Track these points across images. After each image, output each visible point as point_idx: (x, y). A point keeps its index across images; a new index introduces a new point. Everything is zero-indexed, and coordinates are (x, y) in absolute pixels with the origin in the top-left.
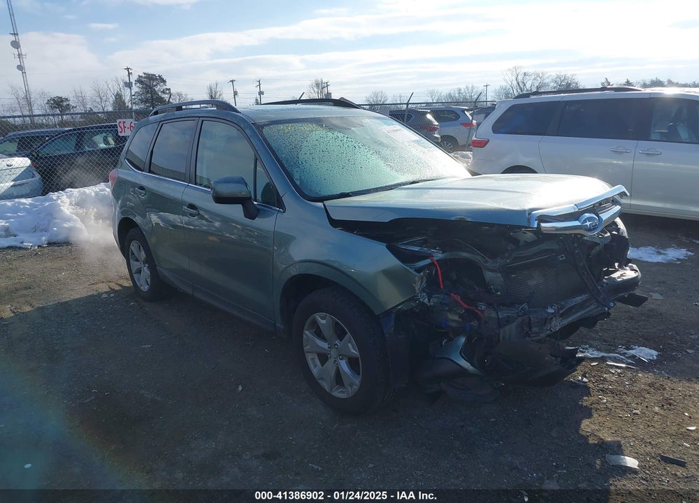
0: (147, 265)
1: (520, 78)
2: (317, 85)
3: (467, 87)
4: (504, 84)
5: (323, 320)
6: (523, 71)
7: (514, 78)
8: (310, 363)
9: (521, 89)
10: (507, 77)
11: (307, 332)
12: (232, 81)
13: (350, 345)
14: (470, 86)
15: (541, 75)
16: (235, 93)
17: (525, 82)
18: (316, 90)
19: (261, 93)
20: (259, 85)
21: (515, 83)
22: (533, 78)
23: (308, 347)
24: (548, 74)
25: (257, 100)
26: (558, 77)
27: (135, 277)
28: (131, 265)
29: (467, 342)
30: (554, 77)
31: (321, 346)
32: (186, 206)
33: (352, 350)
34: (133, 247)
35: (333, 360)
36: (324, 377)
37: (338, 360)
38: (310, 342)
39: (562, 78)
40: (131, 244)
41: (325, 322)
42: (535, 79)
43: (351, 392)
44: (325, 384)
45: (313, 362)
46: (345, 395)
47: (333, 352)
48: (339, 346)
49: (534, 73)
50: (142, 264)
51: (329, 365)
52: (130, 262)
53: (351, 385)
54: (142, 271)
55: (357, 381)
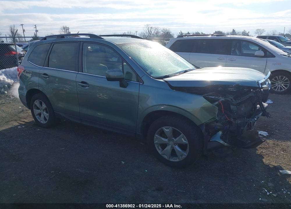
0: (45, 111)
1: (149, 29)
2: (64, 28)
3: (128, 32)
4: (143, 31)
5: (167, 130)
6: (150, 26)
7: (147, 29)
8: (157, 149)
9: (150, 34)
10: (144, 29)
11: (156, 135)
12: (22, 25)
13: (183, 139)
14: (129, 32)
15: (157, 28)
16: (24, 31)
18: (63, 31)
19: (37, 31)
20: (36, 27)
21: (147, 31)
22: (154, 29)
23: (157, 141)
24: (160, 28)
25: (35, 34)
26: (164, 29)
27: (37, 117)
28: (34, 111)
29: (223, 134)
30: (162, 29)
31: (165, 140)
32: (79, 82)
33: (184, 141)
34: (37, 103)
35: (170, 146)
36: (166, 153)
37: (174, 146)
38: (158, 139)
39: (165, 30)
40: (35, 101)
41: (168, 130)
42: (155, 30)
43: (181, 158)
44: (166, 157)
45: (158, 148)
46: (177, 160)
47: (171, 143)
48: (175, 140)
49: (155, 28)
50: (42, 111)
51: (168, 148)
52: (33, 110)
53: (182, 156)
54: (42, 114)
55: (185, 154)
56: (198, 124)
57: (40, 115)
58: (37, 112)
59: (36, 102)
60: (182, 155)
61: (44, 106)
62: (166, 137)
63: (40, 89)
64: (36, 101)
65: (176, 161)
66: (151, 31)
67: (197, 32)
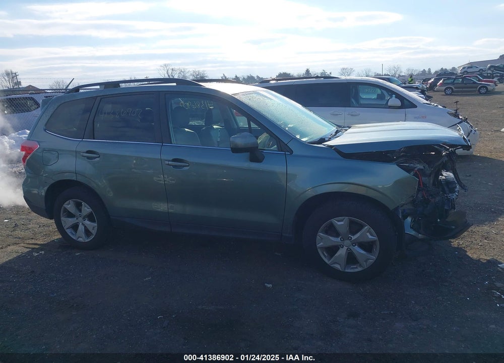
1: (170, 72)
5: (340, 223)
6: (171, 68)
7: (166, 73)
8: (322, 256)
10: (161, 72)
11: (321, 234)
13: (368, 234)
15: (183, 70)
17: (173, 75)
22: (178, 72)
23: (322, 244)
24: (188, 70)
26: (194, 72)
27: (68, 231)
28: (62, 222)
29: (413, 221)
30: (192, 73)
31: (336, 240)
32: (169, 161)
33: (370, 237)
34: (70, 206)
35: (345, 248)
36: (338, 262)
37: (351, 247)
38: (323, 240)
39: (197, 73)
40: (66, 203)
41: (342, 223)
42: (180, 73)
43: (366, 266)
44: (338, 266)
45: (324, 254)
46: (359, 269)
47: (347, 242)
48: (354, 238)
49: (179, 69)
50: (80, 219)
51: (342, 252)
52: (60, 220)
53: (366, 261)
54: (81, 224)
55: (373, 257)
56: (392, 207)
57: (75, 227)
58: (67, 222)
59: (68, 204)
60: (367, 259)
61: (86, 209)
62: (337, 234)
63: (80, 179)
64: (68, 202)
65: (356, 270)
66: (172, 75)
67: (249, 75)
